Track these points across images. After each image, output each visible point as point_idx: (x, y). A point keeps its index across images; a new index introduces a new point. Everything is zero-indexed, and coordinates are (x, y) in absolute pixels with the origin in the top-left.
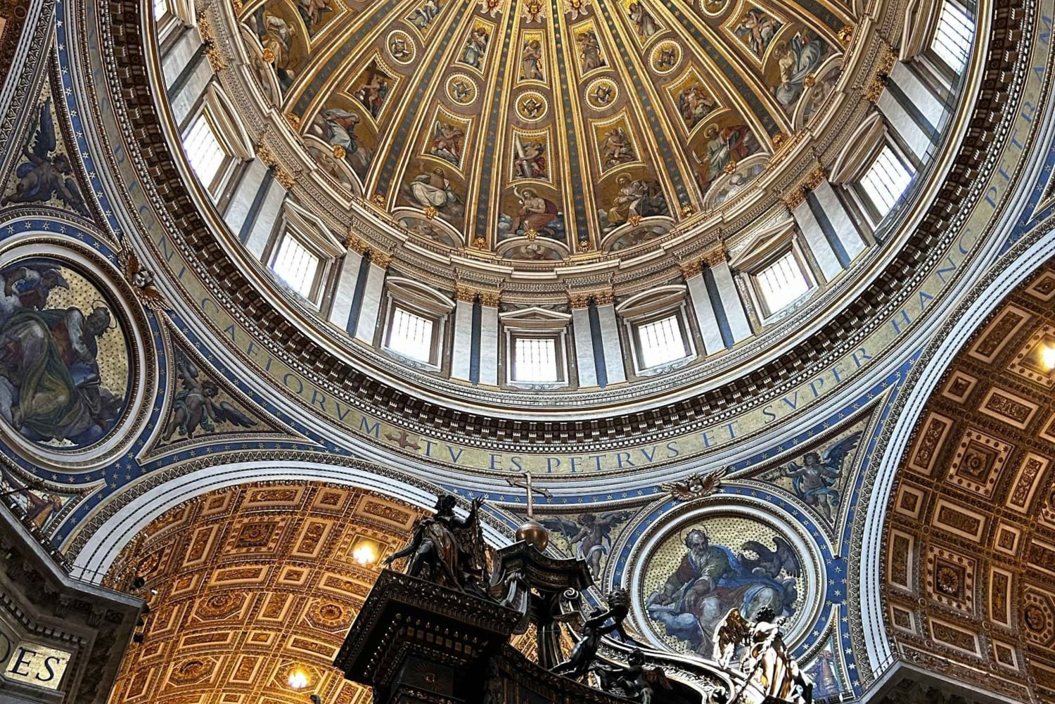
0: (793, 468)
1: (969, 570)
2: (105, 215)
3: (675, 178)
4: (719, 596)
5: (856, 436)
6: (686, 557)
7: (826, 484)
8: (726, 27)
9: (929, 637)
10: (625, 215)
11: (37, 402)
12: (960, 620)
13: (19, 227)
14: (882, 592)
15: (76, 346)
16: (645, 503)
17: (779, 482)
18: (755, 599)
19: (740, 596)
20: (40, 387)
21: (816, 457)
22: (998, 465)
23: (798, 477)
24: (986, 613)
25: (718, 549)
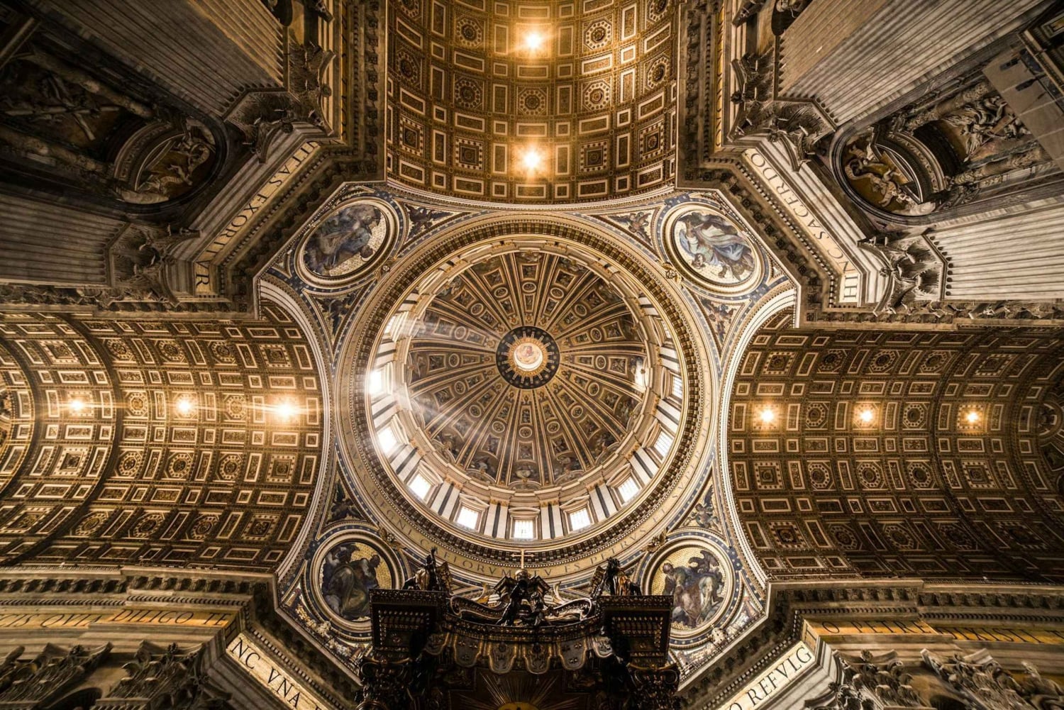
0: (693, 515)
1: (795, 527)
2: (370, 517)
3: (614, 427)
4: (688, 591)
5: (711, 488)
6: (667, 579)
7: (710, 515)
8: (609, 370)
9: (789, 567)
10: (601, 449)
11: (351, 603)
12: (802, 553)
13: (335, 531)
14: (755, 554)
15: (366, 574)
16: (638, 561)
17: (691, 524)
18: (704, 585)
19: (697, 587)
20: (352, 595)
21: (700, 505)
22: (778, 473)
23: (697, 517)
24: (814, 544)
25: (678, 568)
